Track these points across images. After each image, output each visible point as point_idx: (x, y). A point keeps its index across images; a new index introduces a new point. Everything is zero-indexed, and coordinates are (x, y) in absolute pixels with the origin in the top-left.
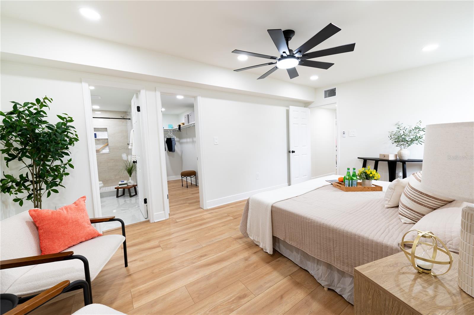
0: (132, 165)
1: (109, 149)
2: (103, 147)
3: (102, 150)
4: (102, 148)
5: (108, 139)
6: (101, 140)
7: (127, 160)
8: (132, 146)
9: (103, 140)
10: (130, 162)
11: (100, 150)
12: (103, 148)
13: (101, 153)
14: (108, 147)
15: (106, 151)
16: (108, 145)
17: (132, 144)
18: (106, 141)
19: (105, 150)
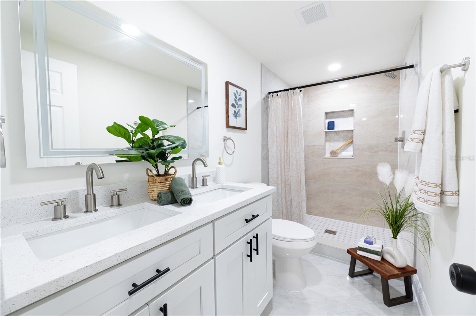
0: (404, 203)
1: (354, 150)
2: (344, 145)
3: (341, 152)
4: (341, 147)
5: (353, 130)
6: (342, 134)
7: (392, 183)
8: (423, 141)
9: (345, 134)
10: (398, 192)
11: (338, 152)
12: (344, 148)
13: (340, 156)
14: (352, 145)
15: (348, 153)
16: (352, 142)
17: (424, 133)
18: (350, 135)
19: (348, 151)
